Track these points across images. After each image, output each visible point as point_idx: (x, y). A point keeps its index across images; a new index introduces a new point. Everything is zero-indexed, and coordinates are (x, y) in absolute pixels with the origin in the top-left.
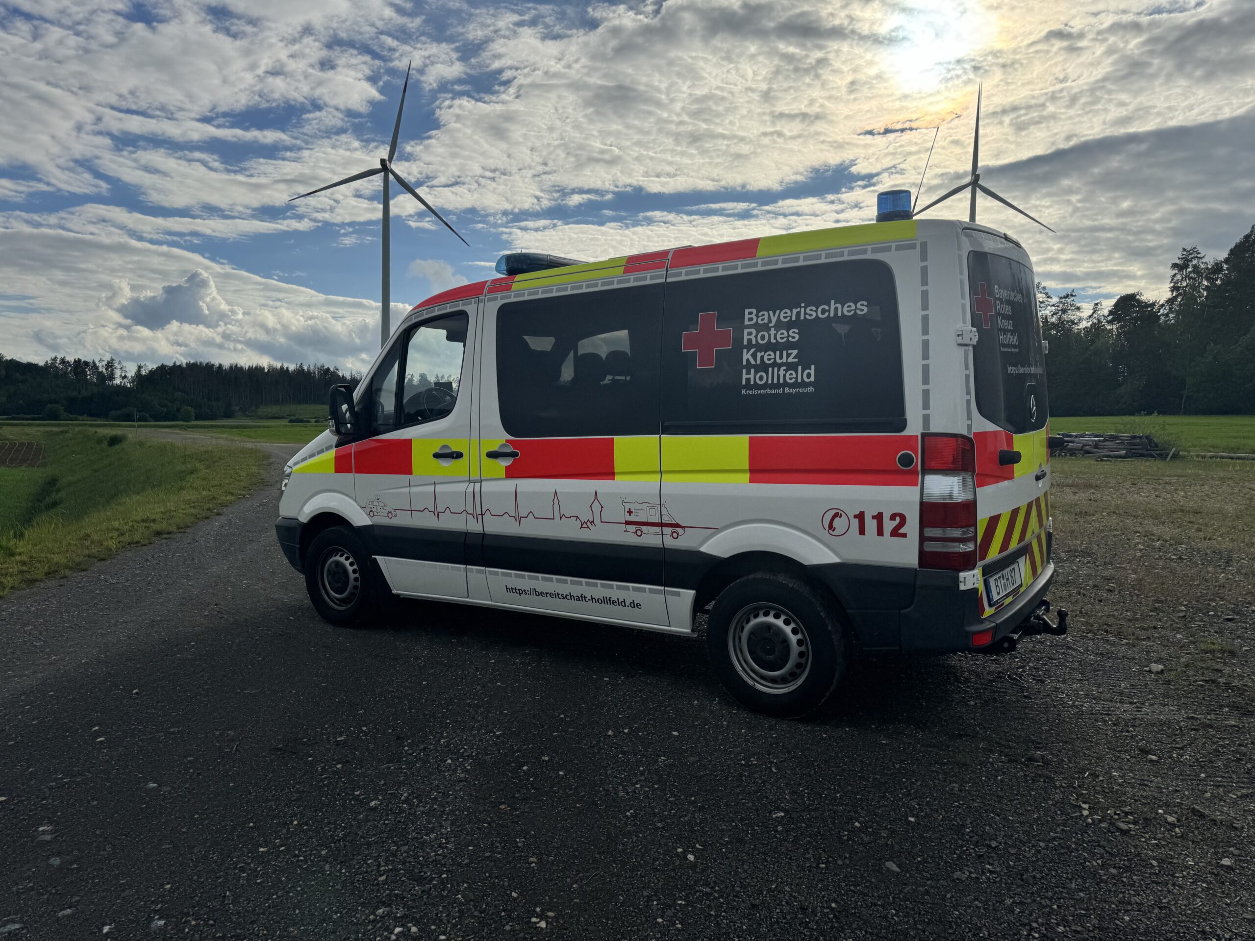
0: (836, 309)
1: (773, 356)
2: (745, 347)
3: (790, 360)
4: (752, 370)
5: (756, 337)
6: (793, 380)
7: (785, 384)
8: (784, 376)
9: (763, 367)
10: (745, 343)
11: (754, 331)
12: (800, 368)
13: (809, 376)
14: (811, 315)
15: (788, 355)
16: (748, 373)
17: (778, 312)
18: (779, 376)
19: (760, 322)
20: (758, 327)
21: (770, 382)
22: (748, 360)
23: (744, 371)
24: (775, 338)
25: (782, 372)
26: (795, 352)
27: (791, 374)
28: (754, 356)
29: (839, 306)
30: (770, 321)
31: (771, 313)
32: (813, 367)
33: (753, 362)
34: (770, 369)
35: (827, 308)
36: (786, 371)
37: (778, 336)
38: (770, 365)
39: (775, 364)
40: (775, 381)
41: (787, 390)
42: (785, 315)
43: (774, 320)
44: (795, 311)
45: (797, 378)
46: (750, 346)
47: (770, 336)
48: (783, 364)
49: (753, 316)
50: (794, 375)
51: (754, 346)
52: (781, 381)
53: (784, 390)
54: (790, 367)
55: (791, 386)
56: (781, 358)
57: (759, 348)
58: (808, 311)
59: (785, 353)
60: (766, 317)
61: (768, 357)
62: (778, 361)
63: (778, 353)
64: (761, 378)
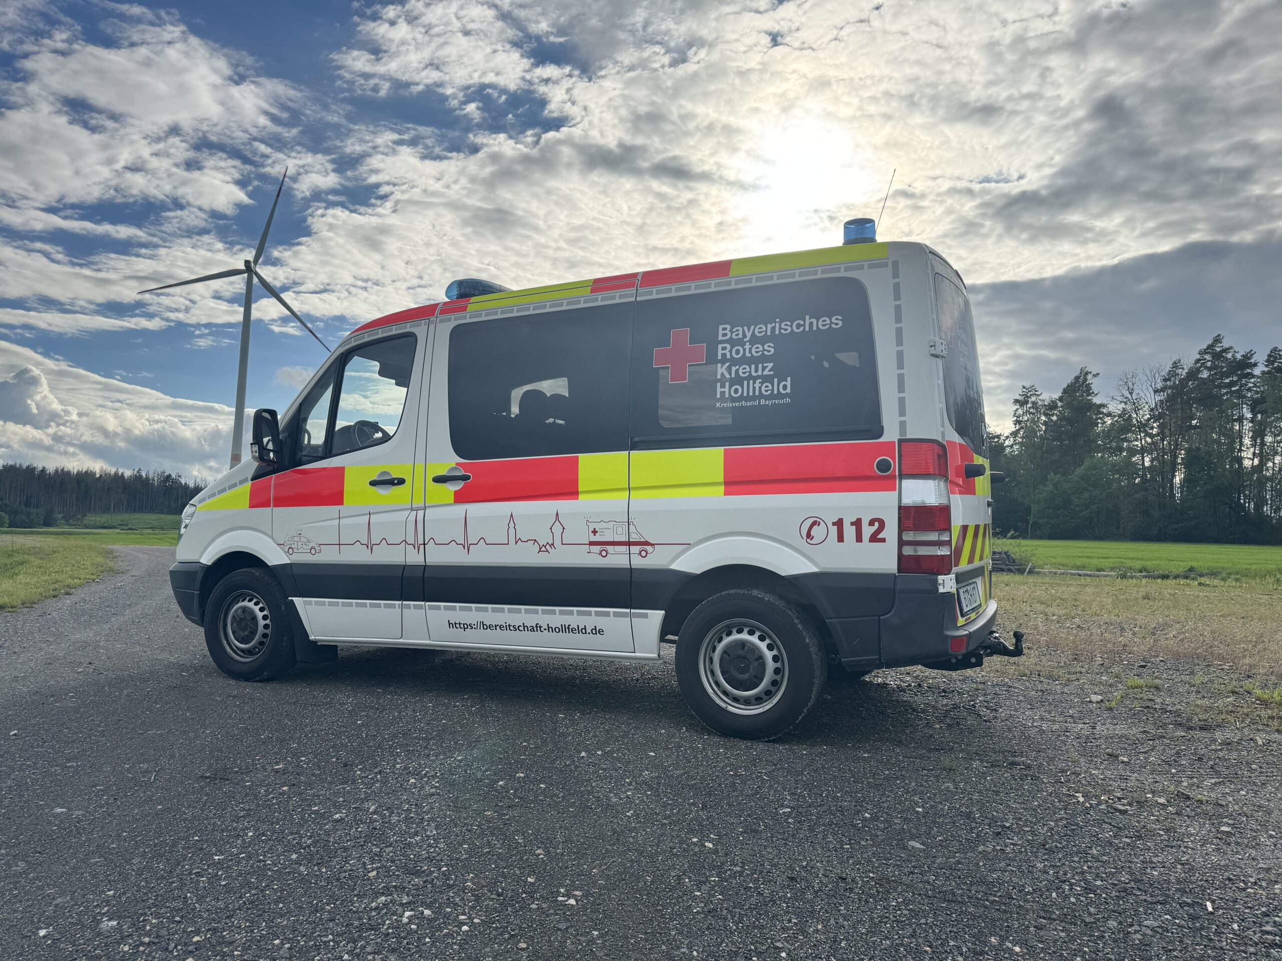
0: (811, 324)
1: (748, 369)
2: (719, 361)
3: (766, 372)
4: (727, 384)
5: (731, 351)
6: (769, 392)
7: (761, 396)
8: (760, 388)
9: (737, 380)
10: (719, 357)
11: (728, 346)
12: (776, 380)
13: (785, 387)
14: (786, 330)
15: (764, 368)
16: (723, 386)
17: (752, 327)
18: (754, 388)
19: (734, 337)
20: (733, 342)
21: (745, 394)
22: (722, 374)
23: (719, 384)
24: (750, 352)
25: (757, 385)
26: (771, 365)
27: (767, 387)
28: (729, 370)
29: (814, 321)
30: (744, 336)
31: (746, 328)
32: (789, 379)
33: (728, 376)
34: (745, 382)
35: (802, 323)
36: (762, 383)
37: (753, 350)
38: (745, 378)
39: (750, 377)
40: (751, 394)
41: (763, 402)
42: (760, 330)
43: (749, 335)
44: (769, 326)
45: (773, 390)
46: (724, 360)
47: (744, 350)
48: (758, 377)
49: (727, 332)
50: (770, 388)
51: (728, 360)
52: (757, 393)
53: (759, 402)
54: (766, 379)
55: (767, 398)
56: (756, 371)
57: (734, 362)
58: (783, 326)
59: (760, 366)
60: (741, 332)
61: (743, 370)
62: (754, 374)
63: (753, 366)
64: (736, 391)
